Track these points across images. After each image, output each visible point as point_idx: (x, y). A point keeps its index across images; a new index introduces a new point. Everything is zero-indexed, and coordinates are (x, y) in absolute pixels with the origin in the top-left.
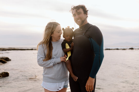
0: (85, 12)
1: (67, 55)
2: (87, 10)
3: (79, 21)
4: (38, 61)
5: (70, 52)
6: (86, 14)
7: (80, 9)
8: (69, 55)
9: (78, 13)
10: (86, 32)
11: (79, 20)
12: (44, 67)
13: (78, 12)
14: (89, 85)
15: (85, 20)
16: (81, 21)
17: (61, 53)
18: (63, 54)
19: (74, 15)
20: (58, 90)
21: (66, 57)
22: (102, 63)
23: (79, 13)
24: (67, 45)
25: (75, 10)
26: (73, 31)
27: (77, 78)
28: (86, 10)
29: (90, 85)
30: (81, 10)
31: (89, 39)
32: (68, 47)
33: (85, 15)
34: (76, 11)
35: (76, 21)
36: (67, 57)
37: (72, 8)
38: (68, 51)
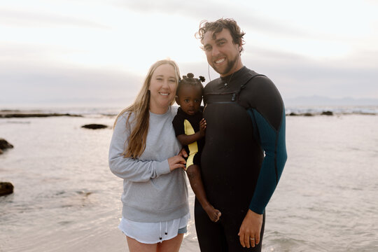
0: (237, 37)
1: (188, 152)
2: (241, 31)
3: (220, 64)
4: (111, 163)
5: (196, 143)
6: (238, 43)
7: (224, 30)
8: (193, 150)
9: (219, 40)
10: (239, 93)
11: (220, 61)
12: (126, 180)
13: (218, 38)
14: (248, 231)
15: (235, 61)
16: (226, 63)
17: (172, 145)
18: (178, 148)
19: (208, 47)
20: (161, 241)
21: (186, 156)
22: (281, 174)
23: (220, 43)
24: (187, 123)
25: (209, 33)
26: (201, 85)
27: (220, 214)
28: (239, 32)
29: (252, 232)
30: (226, 34)
31: (249, 112)
32: (190, 130)
33: (237, 45)
34: (214, 36)
35: (213, 61)
36: (189, 155)
37: (202, 26)
38: (191, 140)
